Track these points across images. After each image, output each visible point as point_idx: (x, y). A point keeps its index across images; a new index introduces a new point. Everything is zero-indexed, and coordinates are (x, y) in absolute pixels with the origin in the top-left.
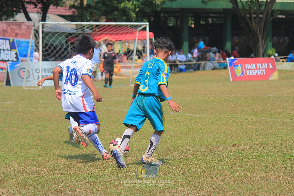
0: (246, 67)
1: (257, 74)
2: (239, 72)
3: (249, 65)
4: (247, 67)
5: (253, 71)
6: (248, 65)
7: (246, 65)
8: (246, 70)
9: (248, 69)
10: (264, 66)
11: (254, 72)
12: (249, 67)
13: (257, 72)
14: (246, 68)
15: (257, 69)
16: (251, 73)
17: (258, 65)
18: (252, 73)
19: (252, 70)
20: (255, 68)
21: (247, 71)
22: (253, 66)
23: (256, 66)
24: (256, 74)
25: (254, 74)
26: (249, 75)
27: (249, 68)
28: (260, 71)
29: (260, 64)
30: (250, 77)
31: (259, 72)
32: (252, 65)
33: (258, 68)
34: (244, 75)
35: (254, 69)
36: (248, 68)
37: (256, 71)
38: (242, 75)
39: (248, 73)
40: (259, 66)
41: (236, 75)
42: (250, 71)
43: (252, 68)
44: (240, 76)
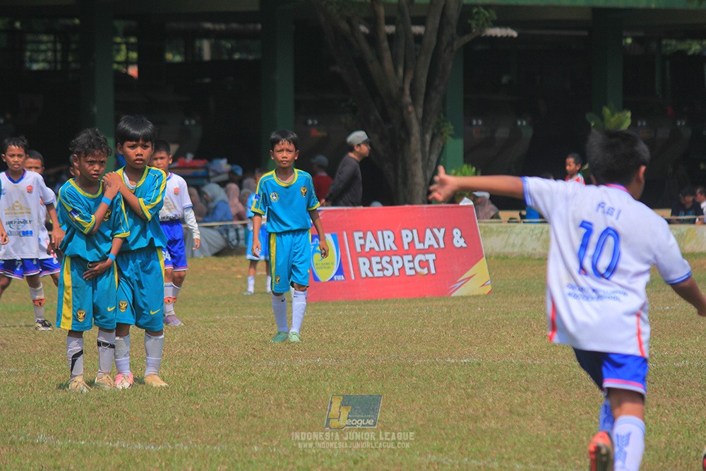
0: (358, 242)
1: (402, 269)
2: (327, 266)
3: (369, 235)
4: (362, 242)
5: (386, 259)
6: (364, 238)
7: (357, 235)
8: (355, 256)
9: (363, 254)
10: (429, 240)
11: (390, 263)
12: (370, 243)
13: (400, 265)
14: (359, 249)
15: (401, 252)
16: (376, 267)
17: (407, 236)
18: (379, 267)
19: (381, 254)
20: (395, 248)
21: (361, 260)
22: (387, 238)
23: (398, 240)
24: (397, 273)
25: (388, 273)
26: (370, 275)
27: (367, 249)
28: (413, 261)
29: (415, 231)
30: (372, 281)
31: (410, 266)
32: (379, 233)
33: (406, 247)
34: (348, 277)
35: (391, 253)
36: (363, 246)
37: (395, 258)
38: (341, 278)
39: (364, 270)
40: (410, 239)
41: (316, 279)
42: (375, 259)
43: (382, 249)
44: (332, 279)
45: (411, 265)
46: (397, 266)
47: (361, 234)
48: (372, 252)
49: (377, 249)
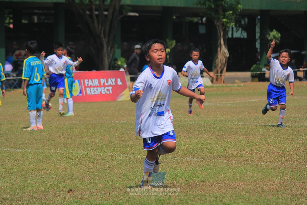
0: (86, 83)
1: (101, 92)
2: (76, 91)
3: (90, 81)
4: (87, 83)
5: (96, 88)
6: (88, 81)
7: (86, 80)
8: (85, 87)
9: (88, 87)
10: (110, 82)
11: (97, 90)
12: (90, 83)
13: (100, 91)
14: (86, 85)
15: (100, 86)
16: (92, 91)
17: (103, 81)
18: (93, 91)
19: (94, 87)
20: (98, 85)
21: (88, 89)
22: (96, 82)
23: (99, 82)
24: (99, 93)
25: (96, 93)
26: (90, 94)
29: (105, 80)
30: (91, 96)
32: (93, 80)
33: (102, 84)
34: (83, 94)
35: (97, 87)
36: (88, 84)
37: (99, 88)
38: (81, 95)
39: (88, 92)
42: (92, 89)
43: (94, 85)
44: (78, 95)
45: (104, 90)
46: (99, 91)
47: (87, 80)
48: (91, 86)
49: (92, 85)
